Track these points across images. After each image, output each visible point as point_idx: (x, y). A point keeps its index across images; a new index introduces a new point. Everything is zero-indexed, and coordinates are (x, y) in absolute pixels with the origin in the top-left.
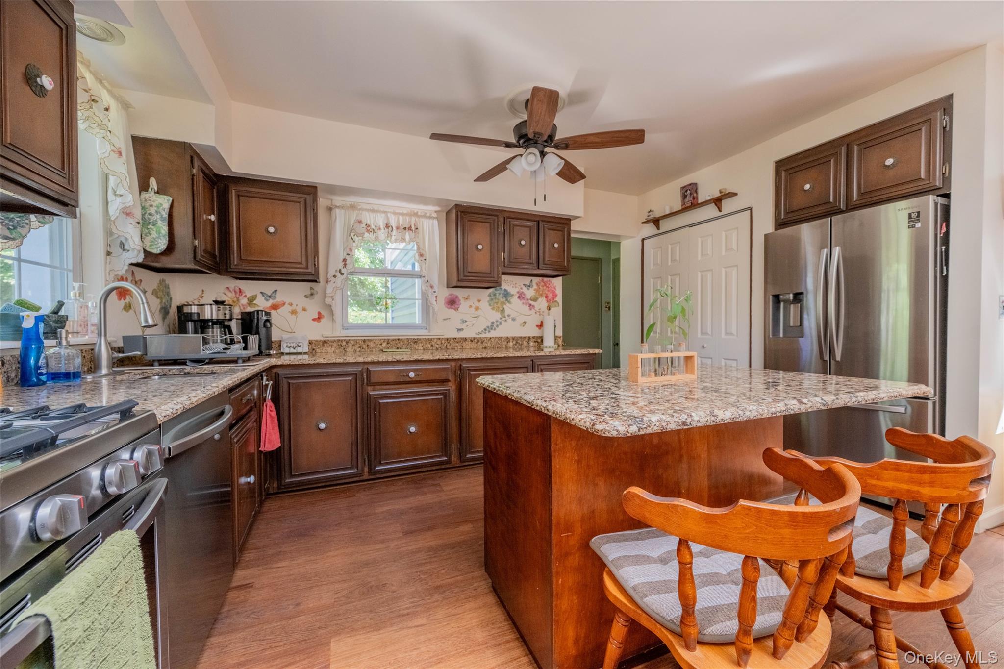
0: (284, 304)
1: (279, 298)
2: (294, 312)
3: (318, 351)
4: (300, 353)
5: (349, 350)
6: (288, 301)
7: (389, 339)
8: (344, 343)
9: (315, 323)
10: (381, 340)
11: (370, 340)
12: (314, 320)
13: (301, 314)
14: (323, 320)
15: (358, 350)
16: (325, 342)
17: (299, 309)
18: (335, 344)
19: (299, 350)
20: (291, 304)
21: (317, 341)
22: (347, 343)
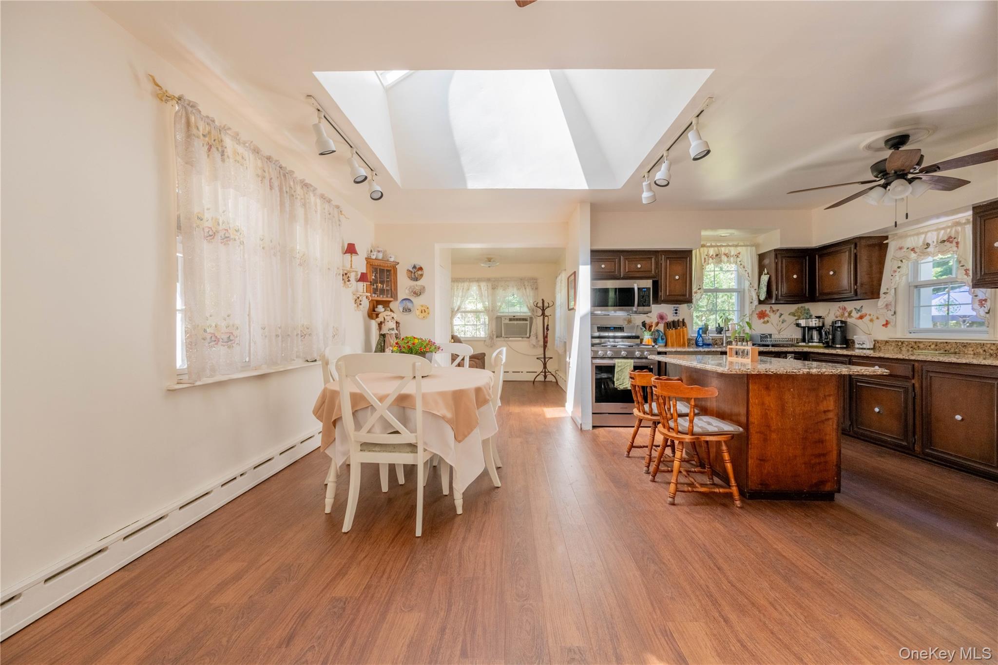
0: (866, 315)
1: (864, 311)
2: (871, 320)
3: (883, 348)
4: (865, 349)
5: (904, 349)
6: (868, 313)
7: (937, 342)
8: (900, 344)
9: (884, 327)
10: (930, 342)
11: (920, 342)
12: (883, 325)
13: (876, 321)
14: (889, 326)
15: (911, 349)
16: (887, 342)
17: (875, 318)
18: (893, 344)
19: (864, 346)
20: (870, 315)
21: (881, 341)
22: (902, 343)
